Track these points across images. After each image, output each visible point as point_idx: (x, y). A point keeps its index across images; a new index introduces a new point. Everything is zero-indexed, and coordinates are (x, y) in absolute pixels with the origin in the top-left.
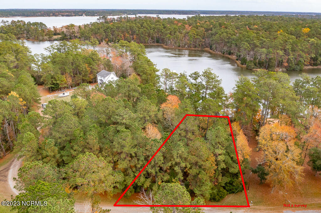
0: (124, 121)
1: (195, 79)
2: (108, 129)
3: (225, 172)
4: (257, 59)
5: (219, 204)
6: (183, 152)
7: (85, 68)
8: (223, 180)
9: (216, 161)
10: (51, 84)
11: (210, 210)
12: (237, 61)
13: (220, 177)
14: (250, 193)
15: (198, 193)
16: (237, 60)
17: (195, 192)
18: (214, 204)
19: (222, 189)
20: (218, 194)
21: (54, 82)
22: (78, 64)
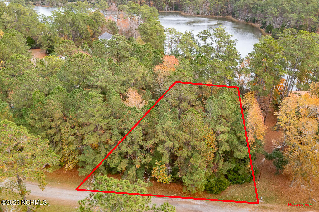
1: (204, 39)
3: (228, 156)
5: (217, 197)
6: (169, 127)
7: (86, 30)
8: (224, 167)
9: (217, 141)
10: (48, 47)
11: (204, 205)
13: (221, 163)
14: (261, 185)
15: (187, 183)
16: (262, 28)
17: (184, 181)
18: (211, 196)
19: (222, 178)
20: (216, 185)
21: (50, 44)
22: (77, 25)
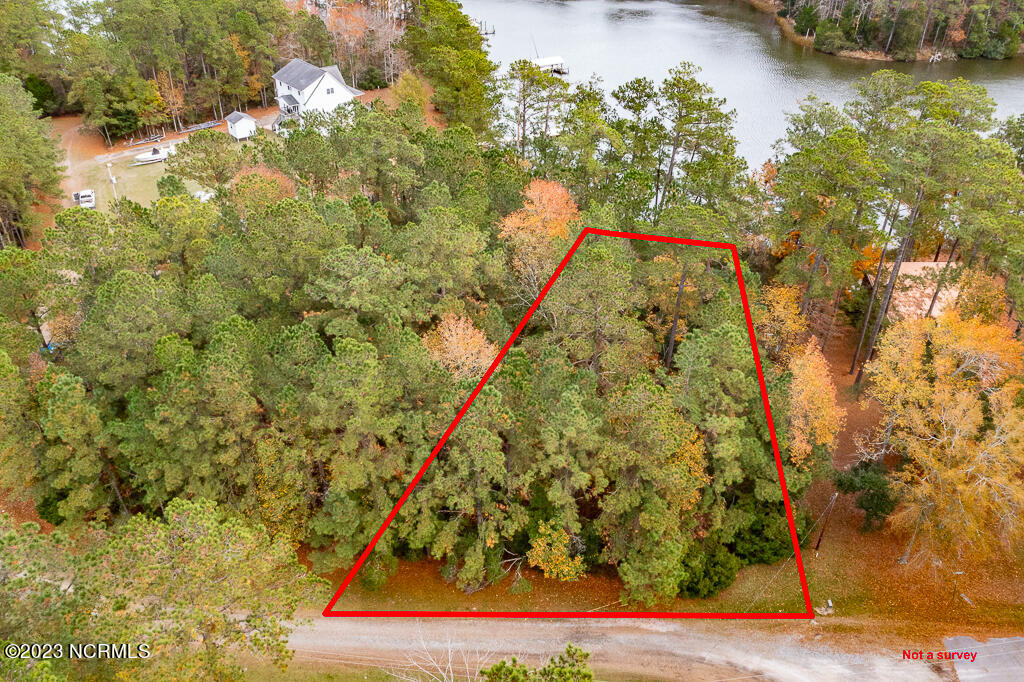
0: (354, 301)
1: (636, 107)
2: (288, 337)
3: (740, 494)
4: (857, 13)
5: (711, 606)
7: (230, 52)
8: (728, 522)
9: (708, 456)
10: (107, 115)
11: (675, 634)
12: (782, 20)
13: (719, 512)
15: (634, 583)
16: (783, 14)
17: (625, 579)
18: (692, 606)
19: (722, 554)
20: (706, 573)
21: (116, 105)
22: (200, 36)
